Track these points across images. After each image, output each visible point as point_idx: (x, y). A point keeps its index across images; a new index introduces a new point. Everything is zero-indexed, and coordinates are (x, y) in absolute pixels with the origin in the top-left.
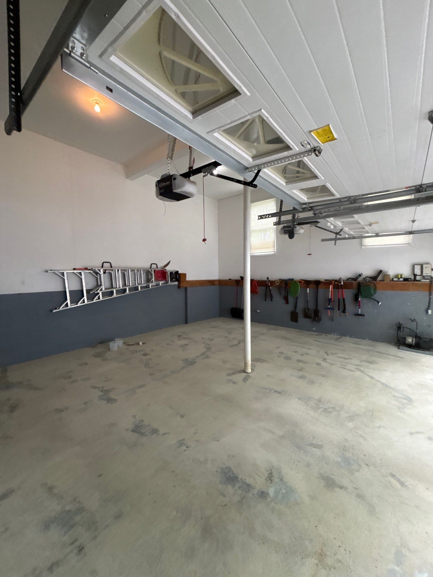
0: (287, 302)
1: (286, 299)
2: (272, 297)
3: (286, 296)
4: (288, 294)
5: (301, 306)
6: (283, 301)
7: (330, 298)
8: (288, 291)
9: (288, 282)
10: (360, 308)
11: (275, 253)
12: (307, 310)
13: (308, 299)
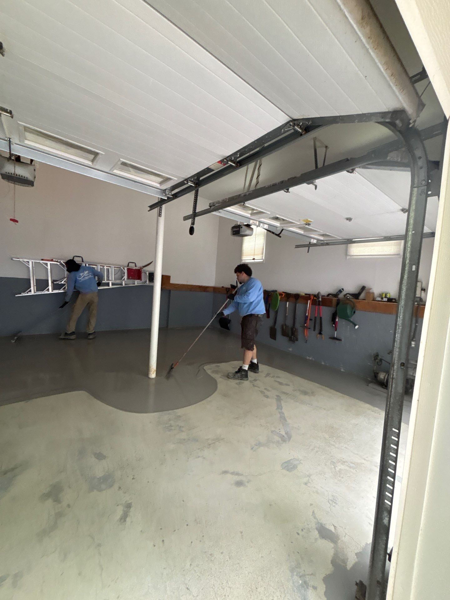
0: (268, 317)
4: (269, 307)
5: (280, 321)
7: (307, 315)
8: (269, 304)
9: (270, 294)
10: (336, 330)
11: (263, 261)
12: (284, 327)
13: (287, 315)
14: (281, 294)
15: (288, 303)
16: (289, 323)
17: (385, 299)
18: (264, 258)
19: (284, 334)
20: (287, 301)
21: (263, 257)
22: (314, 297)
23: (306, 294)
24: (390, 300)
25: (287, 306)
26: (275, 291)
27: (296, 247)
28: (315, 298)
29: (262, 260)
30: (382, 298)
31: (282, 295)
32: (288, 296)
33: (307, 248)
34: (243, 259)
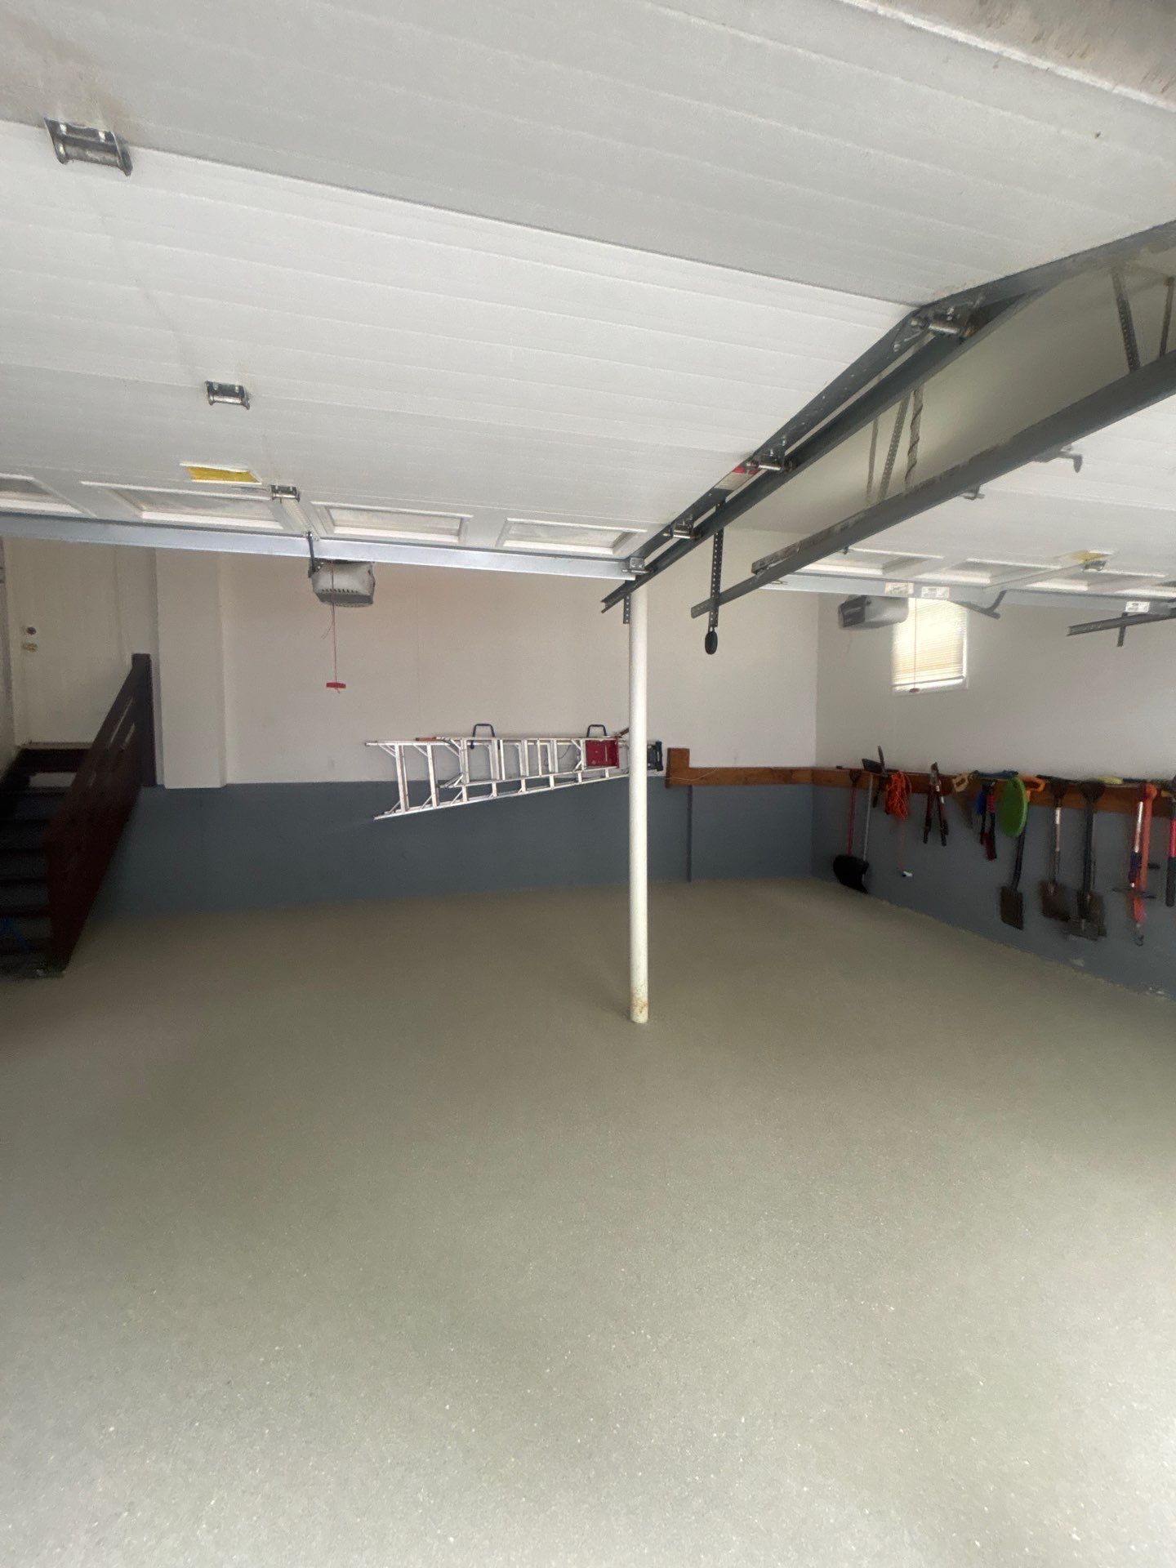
0: (991, 855)
1: (988, 840)
2: (944, 831)
3: (987, 830)
4: (993, 824)
5: (1034, 869)
6: (980, 850)
7: (1137, 851)
8: (993, 816)
9: (993, 783)
11: (964, 683)
12: (1052, 890)
13: (1058, 849)
14: (1031, 784)
15: (1058, 812)
16: (1070, 877)
18: (964, 673)
19: (1053, 910)
20: (1057, 806)
21: (961, 671)
22: (1159, 791)
23: (1126, 781)
25: (1058, 821)
26: (1010, 775)
27: (1074, 630)
28: (1164, 794)
29: (960, 681)
31: (1036, 785)
32: (1057, 790)
33: (1117, 630)
34: (897, 683)
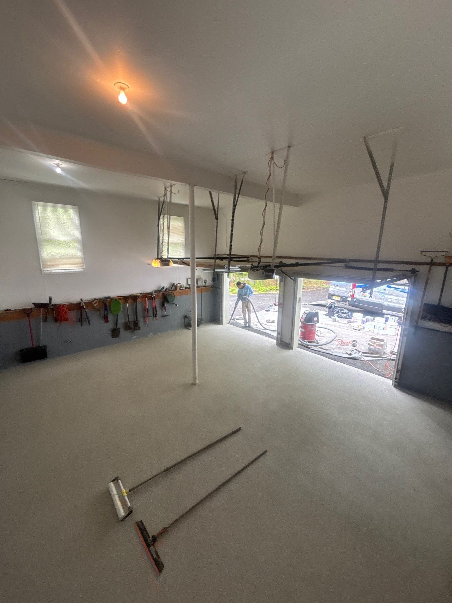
0: (107, 321)
1: (106, 318)
2: (89, 320)
4: (107, 313)
6: (102, 321)
7: (147, 308)
8: (107, 310)
9: (105, 301)
10: (166, 311)
11: (83, 271)
12: (128, 323)
13: (128, 313)
15: (128, 304)
17: (184, 288)
18: (84, 268)
19: (127, 327)
23: (141, 294)
24: (186, 288)
25: (128, 307)
28: (150, 295)
30: (183, 288)
31: (121, 299)
32: (126, 299)
